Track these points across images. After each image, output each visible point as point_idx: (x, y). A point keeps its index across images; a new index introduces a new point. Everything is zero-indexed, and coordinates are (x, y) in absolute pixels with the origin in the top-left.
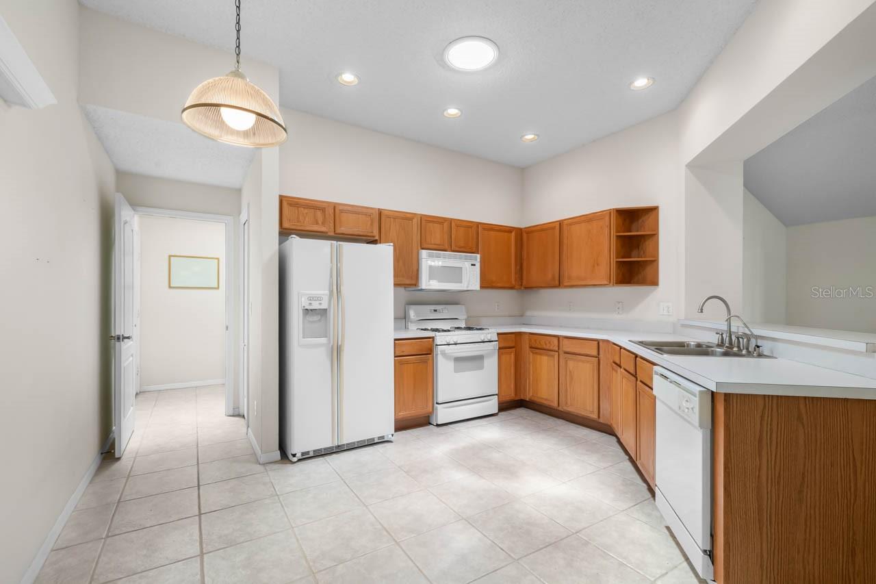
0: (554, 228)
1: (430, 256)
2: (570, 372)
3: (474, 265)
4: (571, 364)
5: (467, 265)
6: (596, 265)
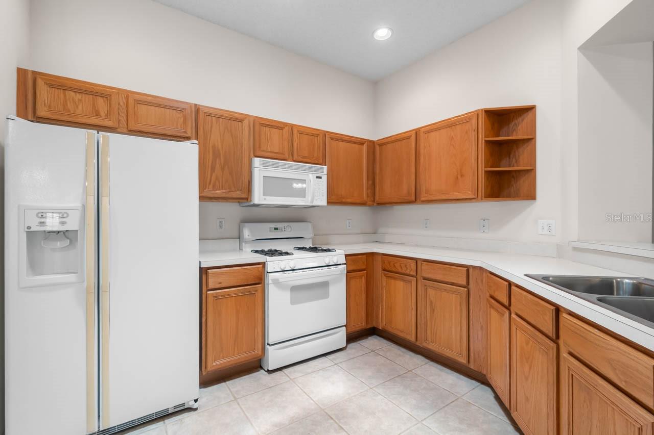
0: (409, 138)
1: (265, 165)
2: (431, 302)
3: (320, 178)
4: (431, 292)
5: (312, 177)
6: (459, 177)
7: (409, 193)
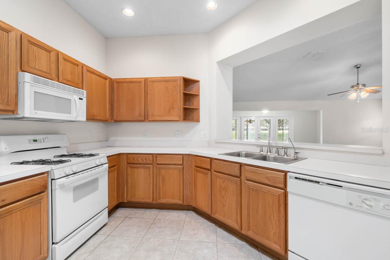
0: (140, 82)
2: (163, 177)
3: (82, 99)
4: (163, 172)
5: (76, 97)
6: (171, 109)
7: (140, 116)
